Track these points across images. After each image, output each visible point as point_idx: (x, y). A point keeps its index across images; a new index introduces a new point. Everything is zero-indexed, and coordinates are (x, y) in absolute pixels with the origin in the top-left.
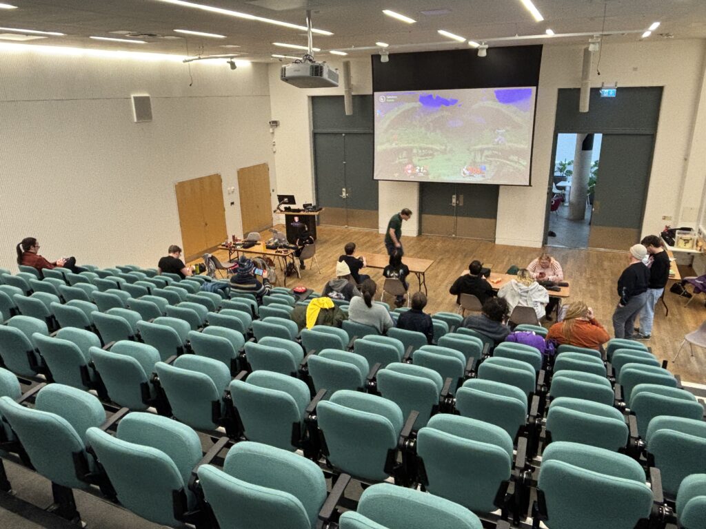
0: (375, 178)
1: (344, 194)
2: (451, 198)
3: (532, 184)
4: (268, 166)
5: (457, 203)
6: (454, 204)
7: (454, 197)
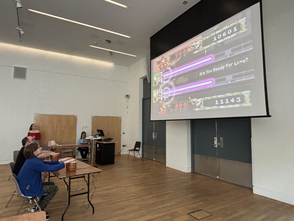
0: (151, 120)
1: (153, 136)
2: (214, 140)
3: (270, 115)
4: (121, 118)
5: (218, 145)
6: (215, 145)
7: (215, 139)
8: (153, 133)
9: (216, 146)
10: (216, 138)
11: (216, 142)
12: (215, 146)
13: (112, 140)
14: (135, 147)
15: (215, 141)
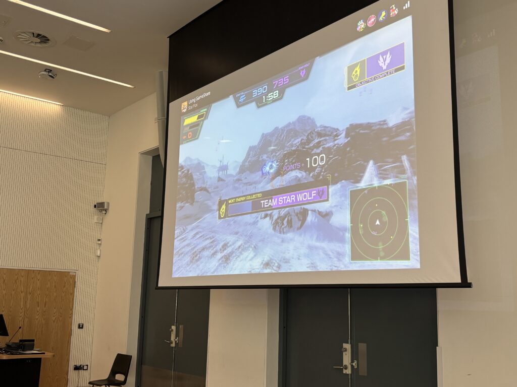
0: (160, 285)
1: (173, 338)
2: (341, 351)
3: (469, 281)
4: (74, 277)
5: (352, 366)
6: (346, 368)
7: (346, 350)
8: (174, 328)
9: (348, 371)
10: (347, 346)
11: (347, 359)
12: (344, 372)
13: (32, 349)
14: (114, 372)
15: (344, 353)
